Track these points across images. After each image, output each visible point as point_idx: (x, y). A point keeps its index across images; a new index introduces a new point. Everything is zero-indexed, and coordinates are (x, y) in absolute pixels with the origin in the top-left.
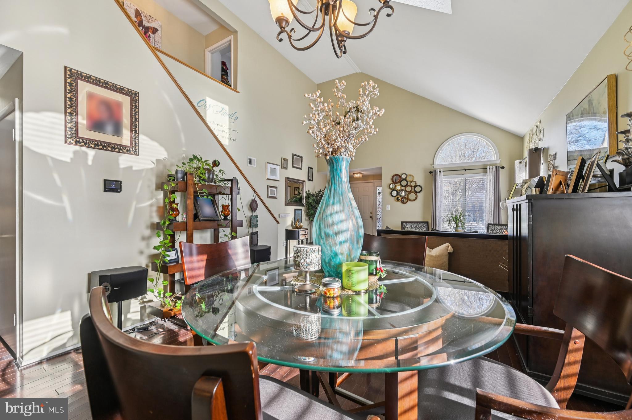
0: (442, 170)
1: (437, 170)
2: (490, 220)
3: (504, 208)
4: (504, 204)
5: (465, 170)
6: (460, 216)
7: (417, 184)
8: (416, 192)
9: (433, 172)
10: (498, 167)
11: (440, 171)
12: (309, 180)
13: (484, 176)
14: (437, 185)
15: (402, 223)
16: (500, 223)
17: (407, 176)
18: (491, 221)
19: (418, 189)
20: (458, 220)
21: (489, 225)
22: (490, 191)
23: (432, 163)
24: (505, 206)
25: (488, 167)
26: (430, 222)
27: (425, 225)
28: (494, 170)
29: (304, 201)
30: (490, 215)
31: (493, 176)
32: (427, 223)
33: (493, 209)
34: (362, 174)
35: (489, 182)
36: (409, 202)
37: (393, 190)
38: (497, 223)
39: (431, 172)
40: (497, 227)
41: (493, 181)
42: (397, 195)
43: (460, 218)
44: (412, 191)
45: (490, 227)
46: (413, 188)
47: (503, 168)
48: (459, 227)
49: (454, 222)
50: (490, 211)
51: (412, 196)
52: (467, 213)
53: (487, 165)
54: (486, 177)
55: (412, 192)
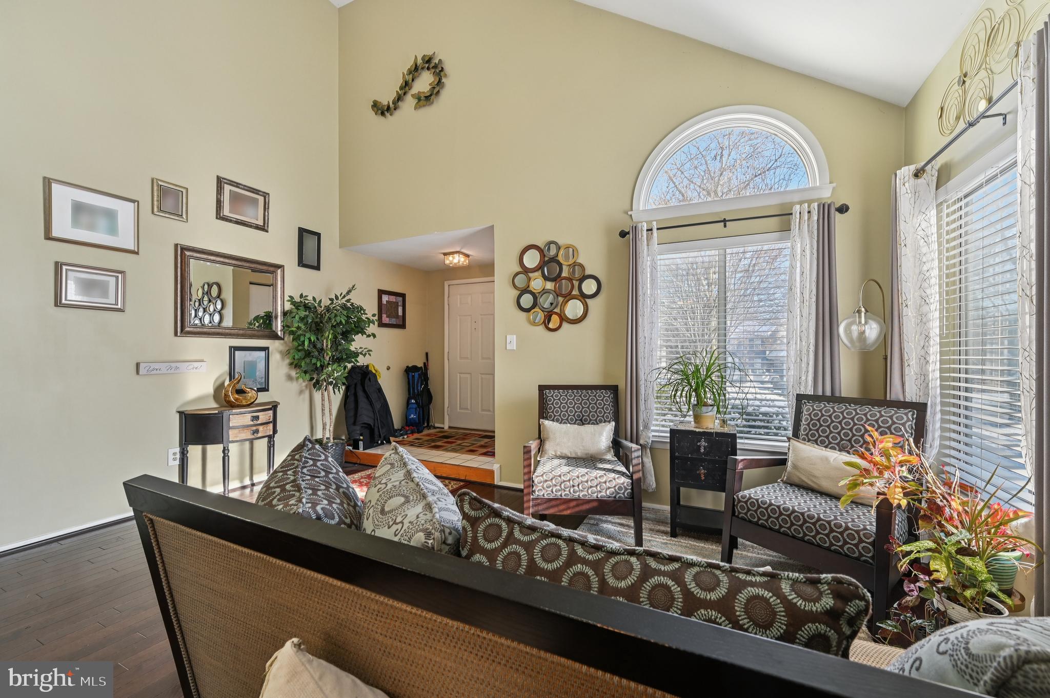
0: (655, 226)
1: (640, 225)
2: (803, 384)
3: (851, 340)
4: (854, 328)
5: (725, 221)
6: (708, 369)
7: (588, 272)
8: (583, 297)
9: (628, 233)
10: (829, 206)
11: (649, 230)
12: (301, 263)
13: (781, 239)
14: (639, 270)
15: (542, 388)
16: (837, 394)
17: (559, 248)
18: (806, 387)
19: (589, 287)
20: (703, 382)
21: (800, 398)
22: (803, 287)
23: (628, 207)
24: (855, 334)
25: (797, 208)
26: (622, 386)
27: (608, 396)
28: (816, 218)
29: (278, 326)
30: (804, 365)
31: (811, 238)
32: (614, 389)
33: (812, 348)
34: (467, 256)
35: (799, 257)
36: (565, 325)
37: (525, 291)
38: (828, 393)
39: (623, 234)
40: (829, 406)
41: (812, 253)
42: (534, 306)
43: (708, 376)
44: (574, 293)
45: (805, 409)
46: (576, 283)
47: (843, 209)
48: (706, 405)
49: (691, 387)
50: (804, 351)
51: (574, 308)
52: (730, 359)
53: (792, 204)
54: (789, 245)
55: (574, 298)
